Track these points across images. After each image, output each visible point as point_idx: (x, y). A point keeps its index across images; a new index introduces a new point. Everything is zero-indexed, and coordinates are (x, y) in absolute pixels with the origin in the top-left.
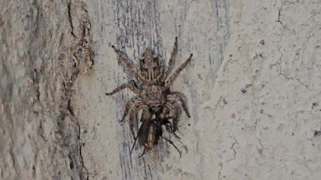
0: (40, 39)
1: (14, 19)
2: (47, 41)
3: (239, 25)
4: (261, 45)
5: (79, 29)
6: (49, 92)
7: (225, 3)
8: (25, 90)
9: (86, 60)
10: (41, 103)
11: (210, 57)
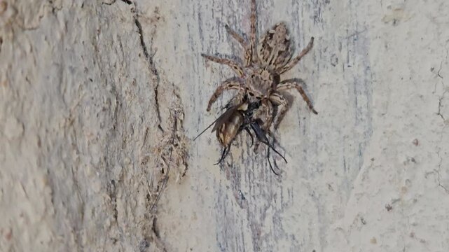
0: (119, 138)
1: (87, 114)
2: (128, 140)
3: (385, 118)
4: (414, 146)
5: (169, 121)
6: (129, 209)
7: (366, 88)
8: (100, 211)
9: (178, 164)
10: (120, 225)
11: (345, 161)
